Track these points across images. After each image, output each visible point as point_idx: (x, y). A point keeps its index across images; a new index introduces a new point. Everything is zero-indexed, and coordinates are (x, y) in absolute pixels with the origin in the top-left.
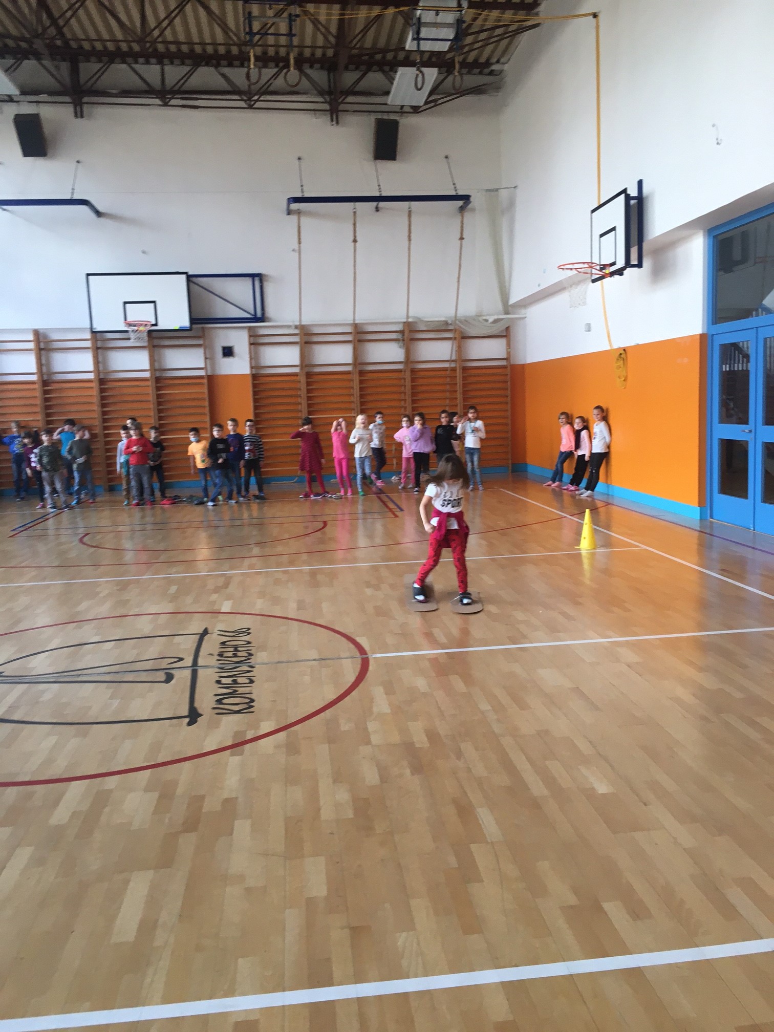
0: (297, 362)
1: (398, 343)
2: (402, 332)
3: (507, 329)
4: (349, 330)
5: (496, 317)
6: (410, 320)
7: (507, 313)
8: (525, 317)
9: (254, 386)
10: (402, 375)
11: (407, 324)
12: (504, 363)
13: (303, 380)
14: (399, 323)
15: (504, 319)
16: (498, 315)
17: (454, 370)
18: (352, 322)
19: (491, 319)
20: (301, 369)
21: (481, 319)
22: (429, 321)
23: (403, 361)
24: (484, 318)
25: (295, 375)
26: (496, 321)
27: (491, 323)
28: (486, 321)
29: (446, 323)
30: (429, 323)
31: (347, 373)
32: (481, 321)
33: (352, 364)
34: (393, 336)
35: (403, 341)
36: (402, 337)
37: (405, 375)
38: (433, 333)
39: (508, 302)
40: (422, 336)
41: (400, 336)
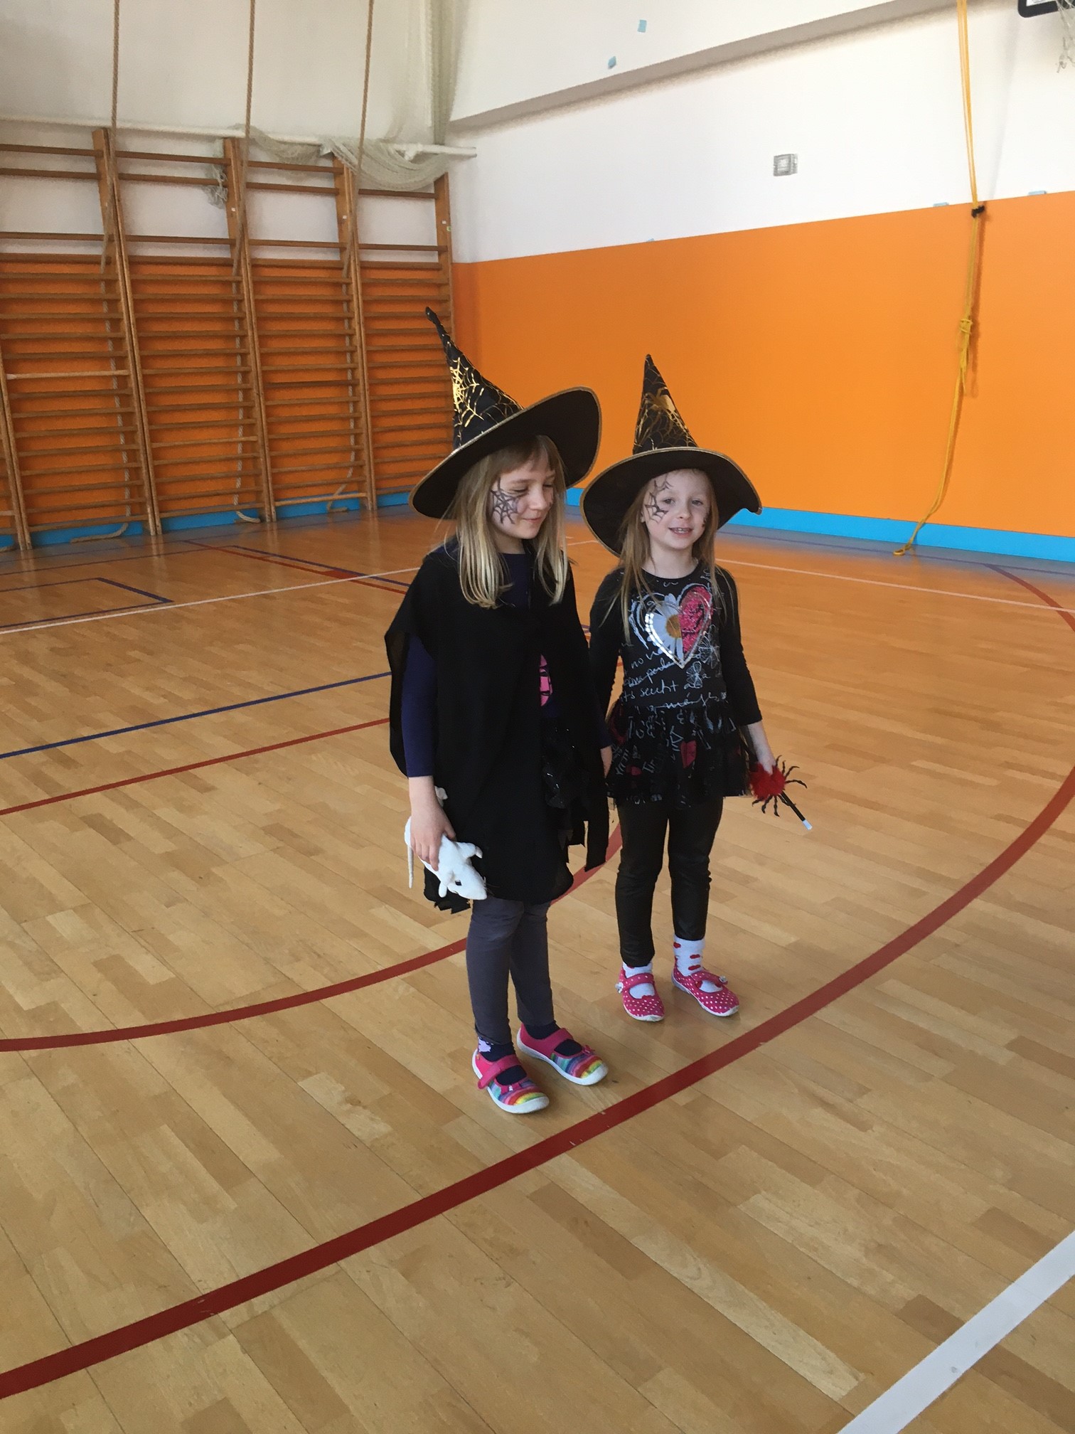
1: (213, 193)
2: (222, 164)
3: (440, 180)
4: (85, 143)
5: (420, 148)
7: (440, 141)
8: (475, 156)
10: (231, 274)
11: (231, 143)
12: (434, 258)
14: (211, 139)
15: (436, 154)
16: (424, 144)
17: (336, 267)
19: (411, 151)
21: (393, 148)
22: (285, 143)
23: (228, 237)
24: (398, 147)
26: (420, 157)
27: (410, 161)
28: (402, 154)
30: (283, 147)
31: (93, 261)
32: (389, 153)
33: (105, 239)
34: (197, 172)
35: (225, 186)
36: (222, 177)
37: (238, 273)
38: (289, 173)
39: (448, 114)
40: (262, 178)
41: (216, 174)
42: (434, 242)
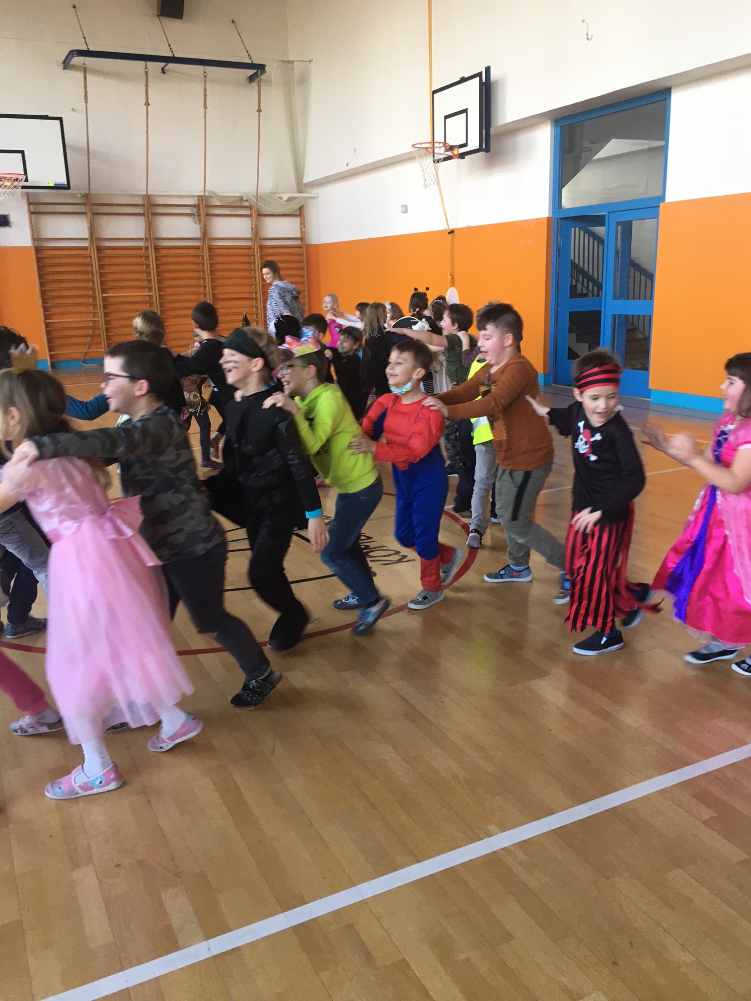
0: (87, 235)
1: (193, 218)
2: (196, 206)
3: (301, 208)
4: (141, 201)
5: (290, 195)
6: (206, 194)
7: (300, 192)
8: (318, 197)
9: (39, 260)
10: (199, 252)
11: (202, 198)
12: (298, 243)
13: (94, 254)
14: (193, 197)
15: (299, 197)
16: (292, 193)
18: (145, 193)
19: (285, 197)
20: (92, 242)
21: (275, 196)
22: (225, 196)
23: (200, 237)
24: (279, 195)
25: (85, 248)
26: (290, 200)
27: (285, 201)
28: (281, 198)
29: (241, 199)
30: (225, 198)
31: (140, 248)
32: (275, 199)
33: (145, 239)
34: (188, 211)
35: (198, 216)
36: (197, 212)
37: (203, 252)
38: (229, 209)
39: (302, 181)
40: (217, 211)
41: (195, 211)
42: (299, 236)
